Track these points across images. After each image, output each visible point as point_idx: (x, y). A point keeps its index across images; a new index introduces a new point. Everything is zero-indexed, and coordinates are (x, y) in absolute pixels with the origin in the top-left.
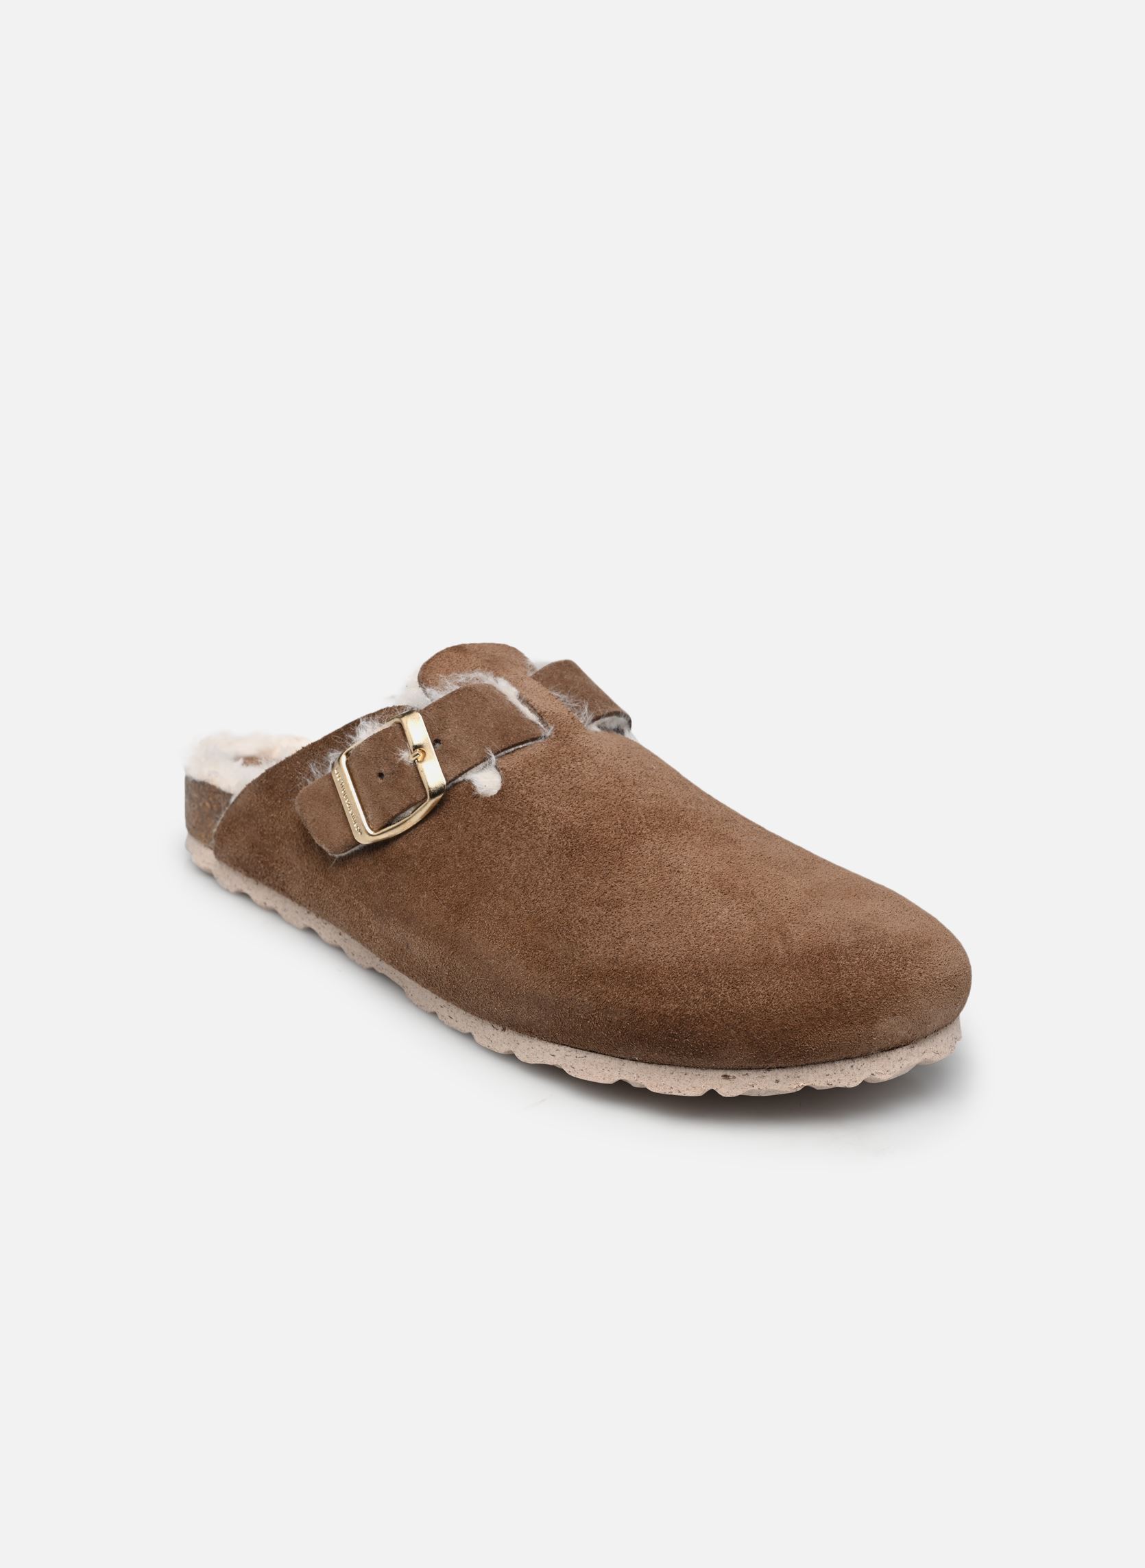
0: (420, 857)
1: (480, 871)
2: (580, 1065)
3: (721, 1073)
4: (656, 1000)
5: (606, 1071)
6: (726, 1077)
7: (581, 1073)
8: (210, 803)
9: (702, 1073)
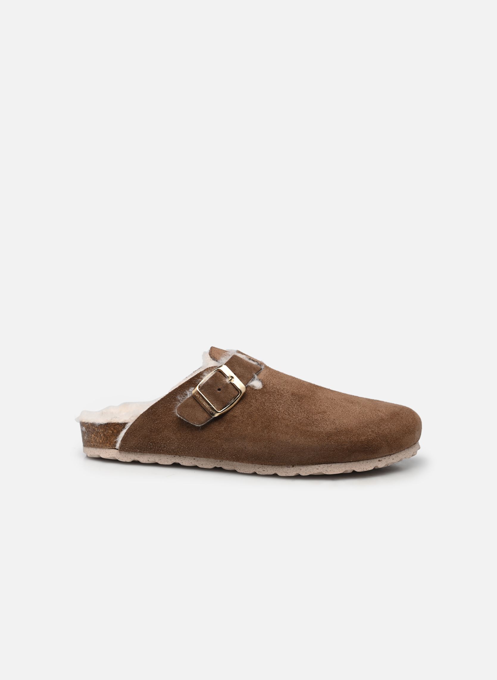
0: (241, 415)
1: (269, 413)
2: (329, 469)
3: (378, 459)
4: (358, 437)
5: (340, 469)
6: (379, 461)
7: (330, 472)
8: (112, 430)
9: (372, 461)
